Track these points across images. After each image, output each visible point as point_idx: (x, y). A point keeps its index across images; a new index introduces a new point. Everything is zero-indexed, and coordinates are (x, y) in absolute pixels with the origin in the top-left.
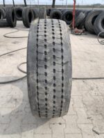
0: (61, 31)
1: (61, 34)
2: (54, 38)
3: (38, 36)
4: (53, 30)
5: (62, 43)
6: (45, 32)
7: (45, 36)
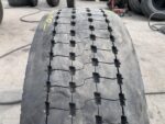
0: (115, 50)
1: (117, 63)
2: (96, 76)
3: (50, 69)
4: (94, 48)
5: (121, 96)
6: (72, 56)
7: (72, 69)
